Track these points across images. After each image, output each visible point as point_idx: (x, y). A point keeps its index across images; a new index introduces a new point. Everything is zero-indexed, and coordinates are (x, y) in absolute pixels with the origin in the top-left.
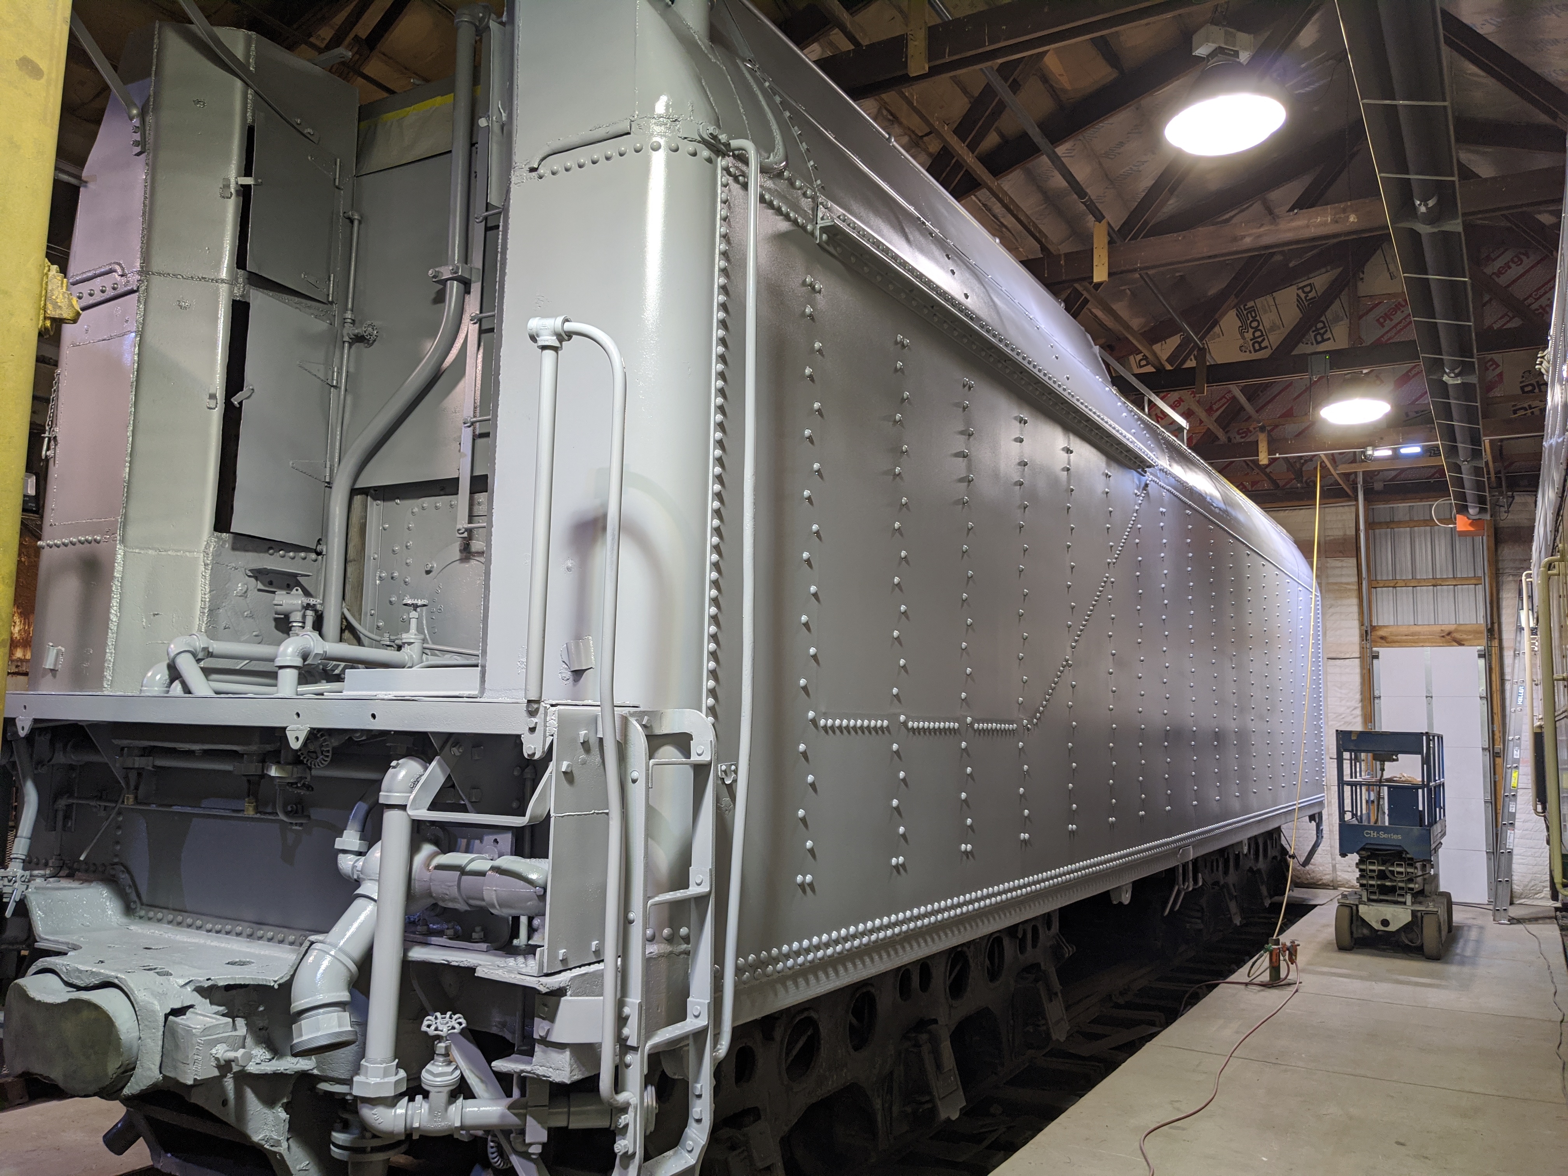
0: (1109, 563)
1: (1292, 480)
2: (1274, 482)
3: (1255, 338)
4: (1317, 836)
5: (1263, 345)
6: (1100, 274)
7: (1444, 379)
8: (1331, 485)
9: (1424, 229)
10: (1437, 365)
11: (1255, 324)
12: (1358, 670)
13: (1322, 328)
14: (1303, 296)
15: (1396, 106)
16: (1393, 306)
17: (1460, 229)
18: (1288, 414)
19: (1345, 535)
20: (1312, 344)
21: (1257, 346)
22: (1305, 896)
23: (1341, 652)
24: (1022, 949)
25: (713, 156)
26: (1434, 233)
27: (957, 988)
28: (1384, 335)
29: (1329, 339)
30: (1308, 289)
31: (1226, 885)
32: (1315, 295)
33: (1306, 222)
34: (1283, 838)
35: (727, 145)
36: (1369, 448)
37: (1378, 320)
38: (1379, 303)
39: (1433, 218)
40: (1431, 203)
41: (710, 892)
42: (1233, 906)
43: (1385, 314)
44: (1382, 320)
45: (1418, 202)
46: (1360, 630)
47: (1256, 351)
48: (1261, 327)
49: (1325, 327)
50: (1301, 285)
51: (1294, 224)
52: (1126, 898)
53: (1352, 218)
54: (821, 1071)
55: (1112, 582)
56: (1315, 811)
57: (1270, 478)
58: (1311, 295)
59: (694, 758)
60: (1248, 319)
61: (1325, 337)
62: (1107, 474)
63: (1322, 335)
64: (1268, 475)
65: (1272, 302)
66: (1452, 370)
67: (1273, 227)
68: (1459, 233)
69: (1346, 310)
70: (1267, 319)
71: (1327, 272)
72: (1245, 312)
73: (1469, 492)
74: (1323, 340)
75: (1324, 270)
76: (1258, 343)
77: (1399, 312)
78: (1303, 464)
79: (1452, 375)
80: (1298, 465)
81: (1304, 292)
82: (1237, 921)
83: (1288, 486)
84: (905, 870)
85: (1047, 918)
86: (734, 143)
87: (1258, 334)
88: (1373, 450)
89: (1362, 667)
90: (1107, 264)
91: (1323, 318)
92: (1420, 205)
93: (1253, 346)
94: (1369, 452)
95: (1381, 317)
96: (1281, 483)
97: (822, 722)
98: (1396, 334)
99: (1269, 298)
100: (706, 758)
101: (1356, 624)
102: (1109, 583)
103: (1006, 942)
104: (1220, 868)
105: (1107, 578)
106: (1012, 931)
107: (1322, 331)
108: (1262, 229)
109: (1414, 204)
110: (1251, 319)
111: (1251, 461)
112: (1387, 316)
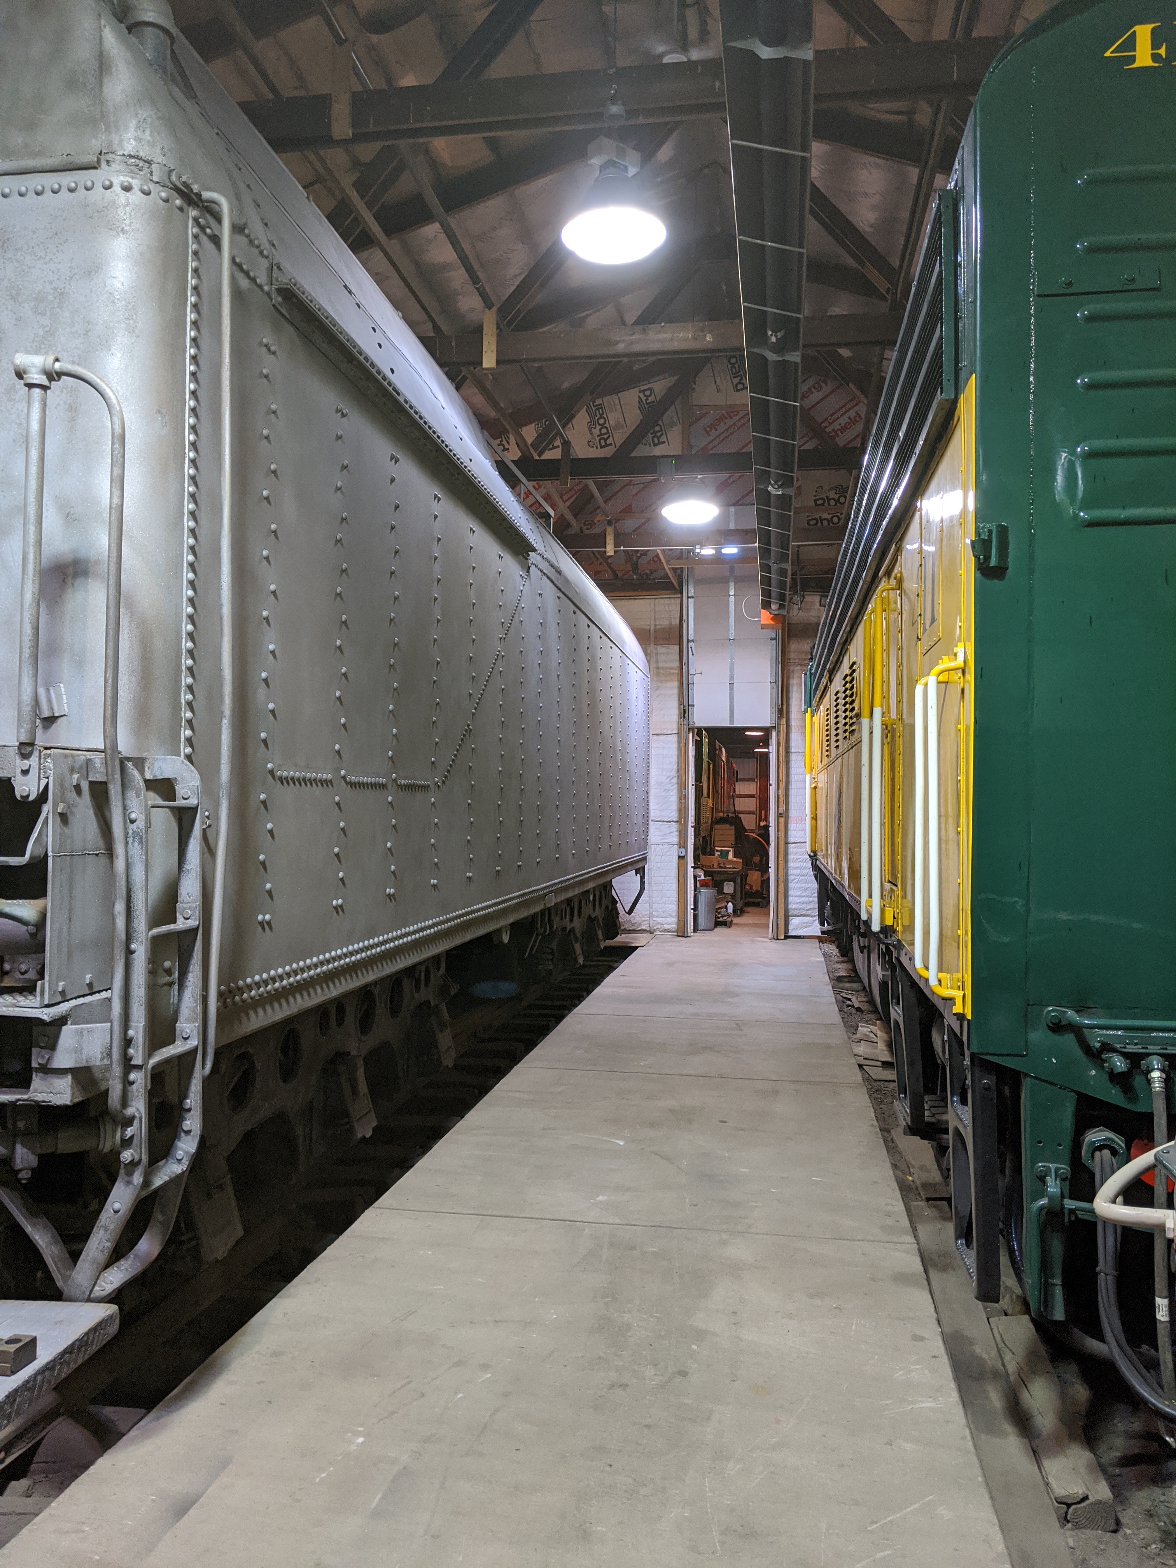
0: (501, 638)
1: (629, 571)
2: (614, 572)
3: (601, 434)
4: (641, 888)
5: (608, 442)
6: (489, 361)
7: (769, 489)
8: (661, 578)
9: (772, 357)
10: (763, 477)
11: (602, 421)
12: (675, 745)
13: (659, 431)
14: (644, 398)
15: (764, 246)
16: (718, 417)
17: (798, 360)
18: (628, 510)
19: (671, 624)
20: (650, 446)
21: (602, 441)
22: (627, 940)
23: (664, 729)
24: (418, 989)
25: (185, 206)
26: (777, 361)
27: (365, 1024)
28: (709, 443)
29: (664, 442)
30: (648, 393)
31: (573, 930)
32: (654, 399)
33: (670, 335)
34: (613, 891)
35: (199, 195)
36: (698, 547)
37: (705, 429)
38: (707, 413)
39: (779, 348)
40: (779, 335)
41: (199, 925)
42: (577, 947)
43: (711, 424)
44: (708, 429)
45: (770, 333)
46: (679, 708)
47: (602, 447)
48: (607, 425)
49: (661, 430)
50: (642, 388)
51: (661, 336)
52: (506, 939)
53: (709, 338)
54: (256, 1101)
55: (503, 656)
56: (640, 865)
57: (611, 568)
58: (650, 399)
59: (180, 803)
60: (597, 416)
61: (661, 440)
62: (500, 555)
63: (659, 438)
64: (609, 565)
65: (617, 401)
66: (776, 482)
67: (642, 336)
68: (796, 363)
69: (680, 416)
70: (613, 418)
71: (665, 378)
72: (594, 409)
73: (774, 590)
74: (660, 443)
75: (662, 377)
76: (603, 441)
77: (722, 424)
78: (639, 557)
79: (776, 486)
80: (635, 558)
81: (645, 396)
82: (581, 961)
83: (625, 577)
84: (343, 911)
85: (436, 959)
86: (206, 195)
87: (604, 431)
88: (701, 549)
89: (679, 742)
90: (495, 351)
91: (660, 423)
92: (772, 335)
93: (600, 440)
94: (698, 550)
95: (708, 426)
96: (620, 574)
97: (279, 773)
98: (719, 443)
99: (615, 397)
100: (193, 802)
101: (675, 704)
102: (500, 656)
103: (406, 982)
104: (568, 916)
105: (499, 651)
106: (410, 971)
107: (659, 434)
108: (633, 337)
109: (766, 334)
110: (598, 416)
111: (598, 552)
112: (713, 426)
